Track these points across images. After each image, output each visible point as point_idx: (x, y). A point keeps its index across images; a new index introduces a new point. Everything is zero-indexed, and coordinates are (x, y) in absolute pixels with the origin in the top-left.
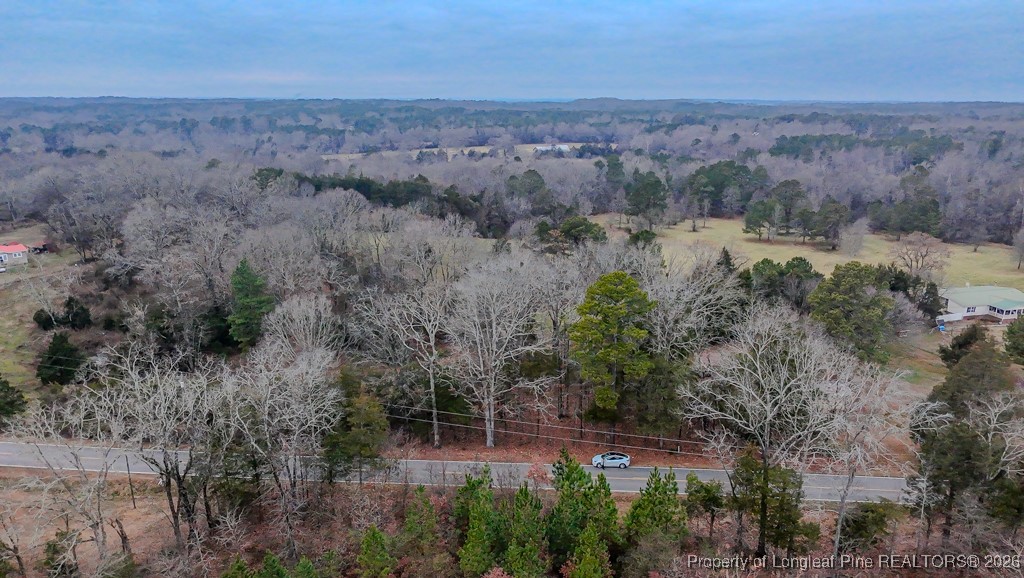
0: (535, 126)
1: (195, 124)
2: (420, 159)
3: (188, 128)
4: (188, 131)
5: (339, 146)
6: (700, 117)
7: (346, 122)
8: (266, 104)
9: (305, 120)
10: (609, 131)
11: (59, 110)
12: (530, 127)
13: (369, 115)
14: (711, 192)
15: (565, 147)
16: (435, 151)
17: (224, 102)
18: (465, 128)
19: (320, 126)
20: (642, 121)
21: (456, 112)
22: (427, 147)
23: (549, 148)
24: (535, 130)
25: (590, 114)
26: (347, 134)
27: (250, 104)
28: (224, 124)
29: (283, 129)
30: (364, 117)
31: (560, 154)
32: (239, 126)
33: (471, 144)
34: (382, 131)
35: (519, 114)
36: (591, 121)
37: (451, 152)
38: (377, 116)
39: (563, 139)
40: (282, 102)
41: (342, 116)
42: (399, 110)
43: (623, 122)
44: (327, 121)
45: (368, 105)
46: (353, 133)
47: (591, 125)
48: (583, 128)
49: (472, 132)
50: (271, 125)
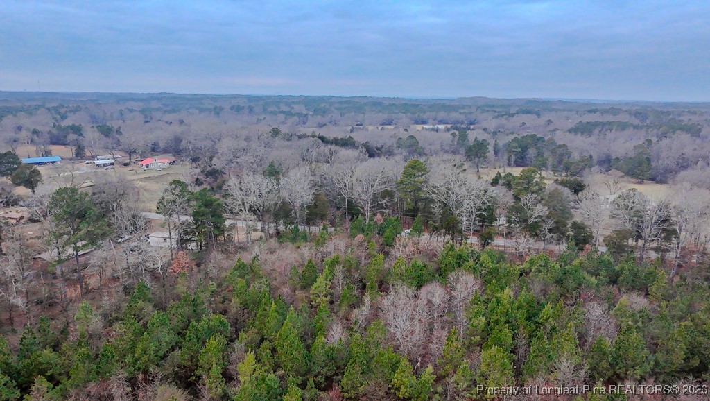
0: (424, 113)
1: (222, 109)
2: (351, 131)
3: (218, 111)
4: (218, 114)
5: (304, 123)
6: (536, 110)
7: (308, 109)
8: (258, 98)
9: (284, 108)
10: (473, 117)
11: (142, 100)
12: (422, 114)
13: (322, 105)
14: (519, 152)
15: (441, 127)
16: (361, 127)
17: (235, 97)
18: (381, 114)
19: (293, 112)
20: (495, 112)
21: (377, 104)
22: (357, 125)
23: (431, 127)
24: (425, 117)
25: (463, 107)
26: (309, 116)
27: (249, 98)
28: (238, 109)
29: (272, 113)
30: (318, 106)
31: (437, 130)
32: (247, 111)
33: (384, 124)
34: (330, 115)
35: (417, 106)
36: (462, 111)
37: (370, 128)
38: (328, 106)
39: (441, 122)
40: (269, 97)
41: (306, 106)
42: (340, 103)
43: (483, 112)
44: (297, 108)
45: (322, 99)
46: (313, 116)
47: (461, 113)
48: (455, 116)
49: (386, 116)
50: (265, 110)
